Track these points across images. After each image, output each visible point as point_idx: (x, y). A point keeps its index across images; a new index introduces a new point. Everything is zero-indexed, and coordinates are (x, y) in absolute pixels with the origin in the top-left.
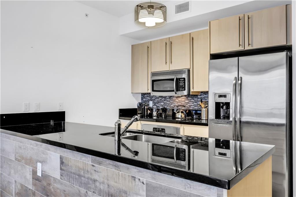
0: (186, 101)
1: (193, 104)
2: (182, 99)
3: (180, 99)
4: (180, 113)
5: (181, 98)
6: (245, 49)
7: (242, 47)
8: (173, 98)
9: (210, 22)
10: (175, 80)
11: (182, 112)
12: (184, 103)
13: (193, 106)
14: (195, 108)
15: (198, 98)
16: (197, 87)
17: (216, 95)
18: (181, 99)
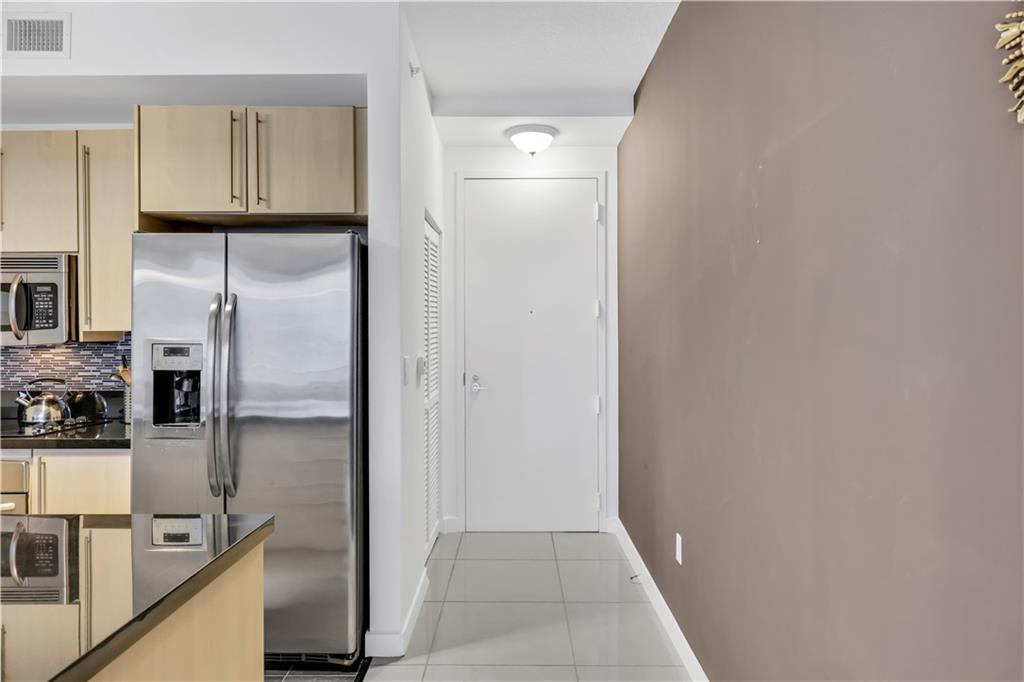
0: (71, 363)
1: (98, 374)
2: (57, 354)
3: (46, 356)
4: (44, 407)
5: (52, 351)
6: (250, 212)
7: (241, 205)
8: (20, 352)
9: (139, 107)
10: (14, 287)
11: (51, 402)
12: (64, 368)
13: (99, 377)
14: (105, 384)
15: (116, 352)
16: (101, 316)
17: (157, 350)
18: (51, 356)
